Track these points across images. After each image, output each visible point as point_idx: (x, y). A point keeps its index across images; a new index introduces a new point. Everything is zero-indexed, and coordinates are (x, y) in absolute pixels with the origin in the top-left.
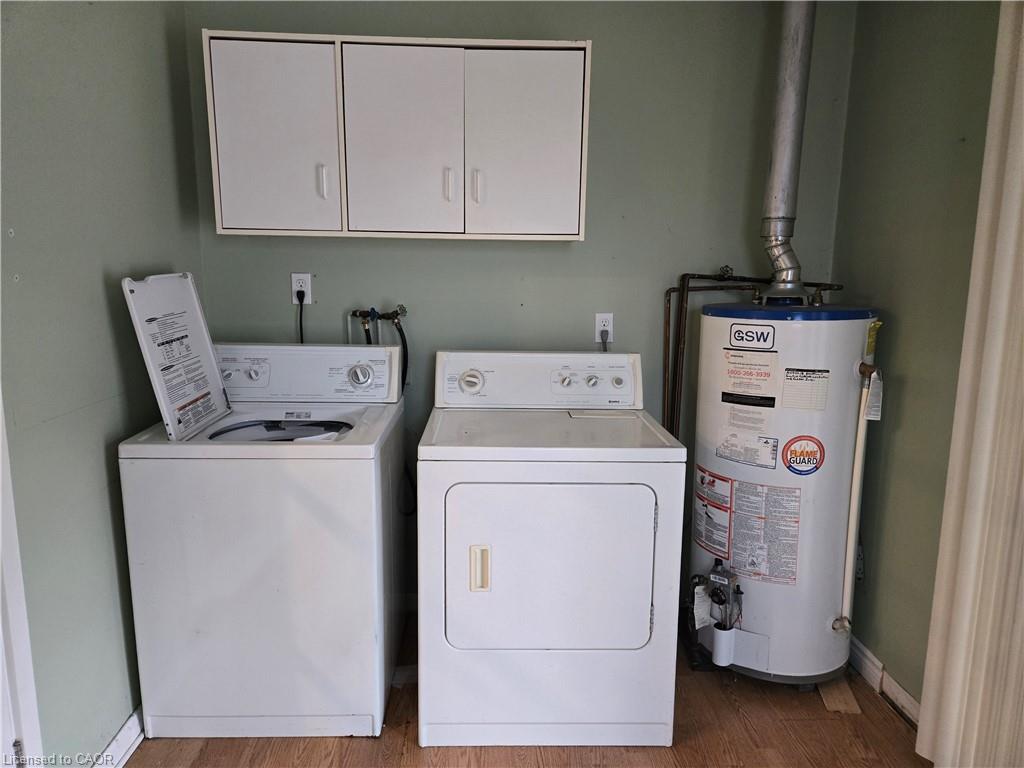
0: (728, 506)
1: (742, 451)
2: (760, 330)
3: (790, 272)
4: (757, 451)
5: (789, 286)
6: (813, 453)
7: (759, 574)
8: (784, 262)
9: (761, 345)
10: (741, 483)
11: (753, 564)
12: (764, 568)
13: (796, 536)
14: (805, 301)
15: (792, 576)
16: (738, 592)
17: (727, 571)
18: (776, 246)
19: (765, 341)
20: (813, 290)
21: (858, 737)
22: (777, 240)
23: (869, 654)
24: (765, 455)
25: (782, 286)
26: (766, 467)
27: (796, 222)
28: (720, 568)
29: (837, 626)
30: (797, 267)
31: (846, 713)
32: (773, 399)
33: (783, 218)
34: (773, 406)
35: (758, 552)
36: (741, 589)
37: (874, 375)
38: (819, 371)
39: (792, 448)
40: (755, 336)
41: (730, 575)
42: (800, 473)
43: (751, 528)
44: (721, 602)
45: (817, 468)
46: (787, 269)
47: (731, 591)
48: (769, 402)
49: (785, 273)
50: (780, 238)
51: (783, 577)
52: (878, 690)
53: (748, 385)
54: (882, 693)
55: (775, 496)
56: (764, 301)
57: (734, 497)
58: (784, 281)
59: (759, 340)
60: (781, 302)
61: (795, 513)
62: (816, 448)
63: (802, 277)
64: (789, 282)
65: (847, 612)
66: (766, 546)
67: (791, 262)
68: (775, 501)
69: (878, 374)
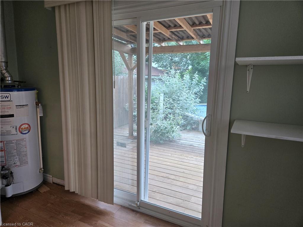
0: (3, 149)
1: (6, 132)
2: (5, 95)
3: (9, 78)
4: (10, 130)
5: (10, 82)
6: (28, 128)
7: (16, 166)
8: (7, 75)
9: (7, 99)
10: (7, 141)
11: (15, 163)
12: (18, 164)
13: (26, 151)
14: (16, 86)
15: (27, 163)
16: (12, 173)
17: (7, 169)
18: (3, 70)
19: (8, 98)
20: (18, 83)
21: (51, 194)
22: (3, 68)
23: (48, 175)
24: (14, 131)
25: (7, 82)
26: (14, 134)
27: (8, 63)
28: (4, 169)
29: (40, 171)
30: (11, 76)
31: (47, 191)
32: (13, 115)
33: (4, 62)
34: (13, 117)
35: (16, 159)
36: (12, 172)
37: (40, 104)
38: (26, 105)
39: (21, 127)
40: (4, 97)
41: (8, 169)
42: (25, 134)
43: (13, 153)
44: (7, 178)
45: (29, 131)
46: (8, 77)
47: (9, 174)
48: (12, 116)
49: (8, 78)
50: (4, 68)
51: (24, 164)
52: (52, 183)
53: (4, 112)
54: (53, 183)
55: (18, 142)
56: (3, 86)
57: (5, 146)
58: (8, 80)
59: (6, 98)
60: (8, 86)
61: (25, 145)
62: (28, 126)
63: (13, 79)
64: (9, 81)
65: (42, 167)
66: (18, 157)
67: (9, 75)
68: (19, 144)
69: (41, 104)
